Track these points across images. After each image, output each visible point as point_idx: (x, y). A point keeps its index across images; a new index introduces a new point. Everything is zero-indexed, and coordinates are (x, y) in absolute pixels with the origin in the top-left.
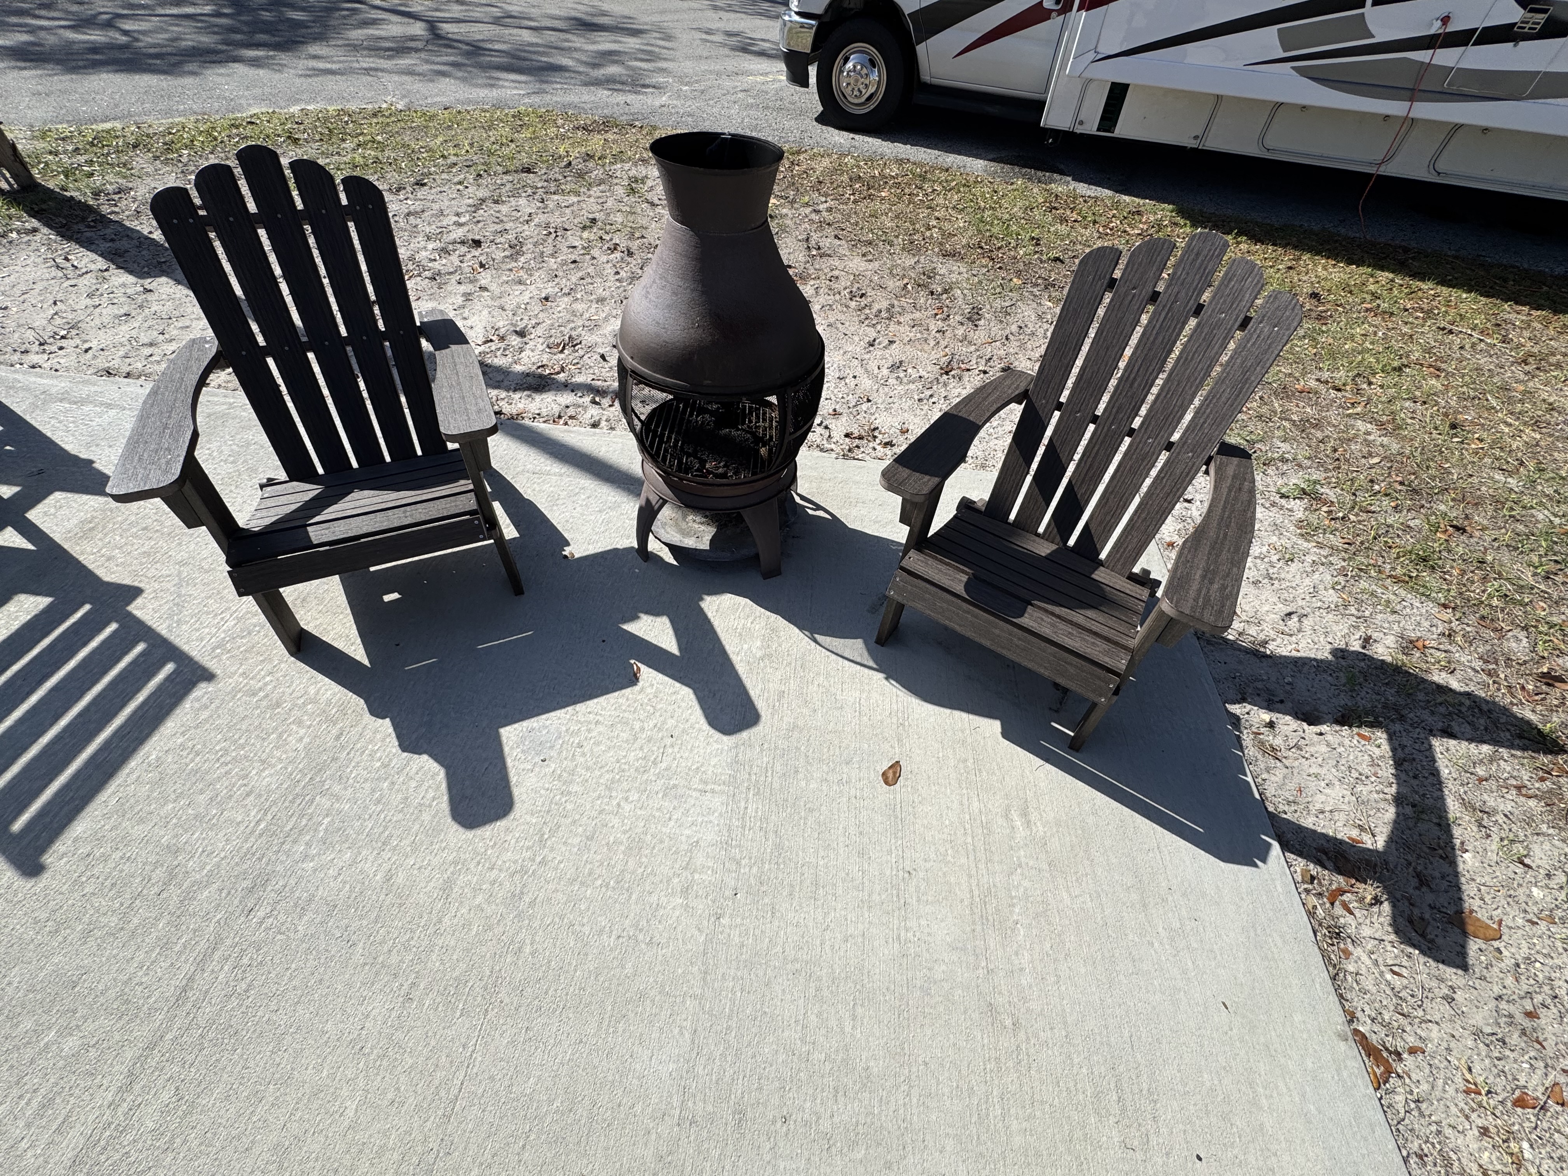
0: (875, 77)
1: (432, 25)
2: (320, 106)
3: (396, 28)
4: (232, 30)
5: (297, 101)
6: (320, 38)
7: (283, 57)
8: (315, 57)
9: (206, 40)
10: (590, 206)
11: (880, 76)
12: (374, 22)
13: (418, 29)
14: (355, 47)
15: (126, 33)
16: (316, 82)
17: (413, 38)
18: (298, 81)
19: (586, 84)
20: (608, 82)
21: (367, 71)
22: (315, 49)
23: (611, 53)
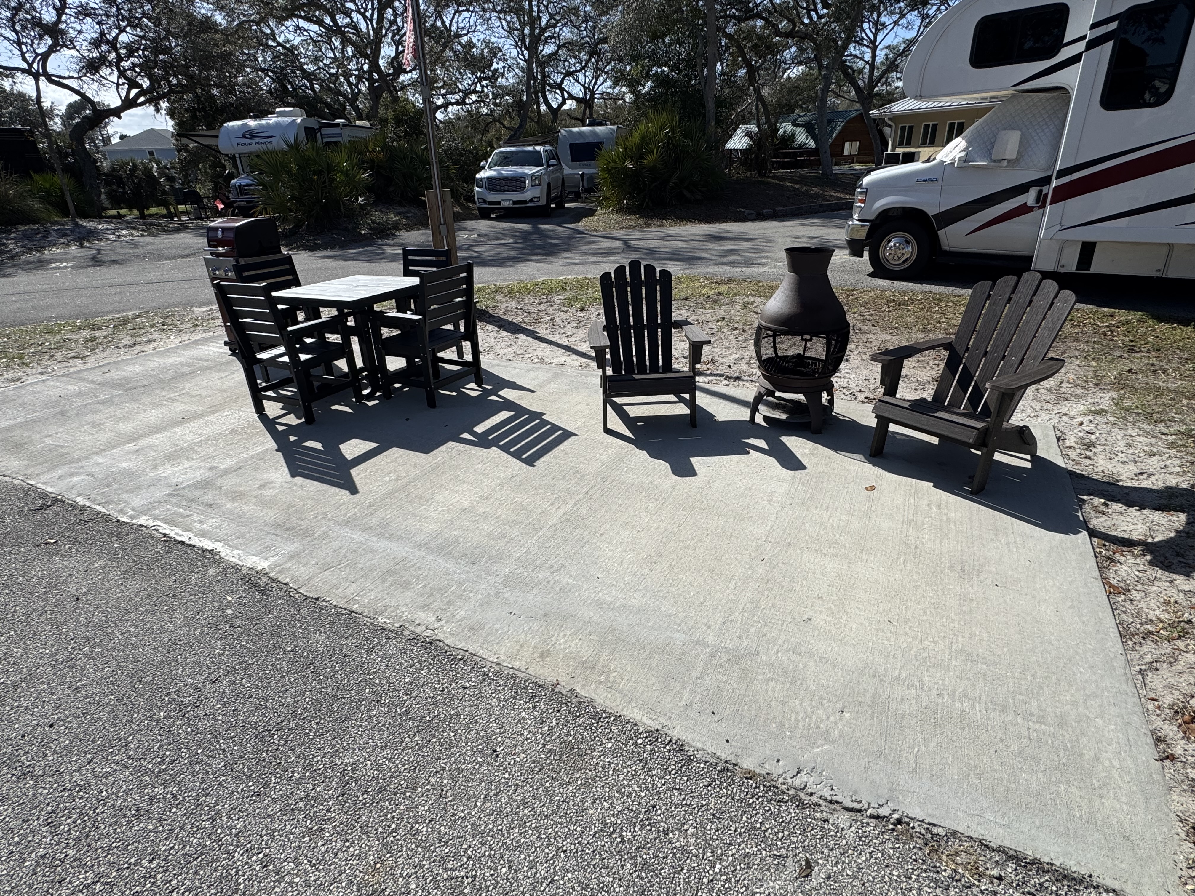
0: (910, 249)
1: (625, 242)
2: (573, 277)
3: (606, 244)
4: (522, 248)
5: (562, 275)
6: (565, 250)
7: (551, 259)
8: (566, 258)
9: (513, 253)
10: (721, 312)
11: (912, 248)
12: (594, 242)
13: (618, 244)
14: (585, 254)
15: (476, 252)
16: (570, 268)
17: (615, 248)
18: (561, 268)
19: (716, 265)
20: (731, 263)
21: (595, 262)
22: (564, 255)
23: (732, 250)
